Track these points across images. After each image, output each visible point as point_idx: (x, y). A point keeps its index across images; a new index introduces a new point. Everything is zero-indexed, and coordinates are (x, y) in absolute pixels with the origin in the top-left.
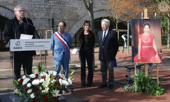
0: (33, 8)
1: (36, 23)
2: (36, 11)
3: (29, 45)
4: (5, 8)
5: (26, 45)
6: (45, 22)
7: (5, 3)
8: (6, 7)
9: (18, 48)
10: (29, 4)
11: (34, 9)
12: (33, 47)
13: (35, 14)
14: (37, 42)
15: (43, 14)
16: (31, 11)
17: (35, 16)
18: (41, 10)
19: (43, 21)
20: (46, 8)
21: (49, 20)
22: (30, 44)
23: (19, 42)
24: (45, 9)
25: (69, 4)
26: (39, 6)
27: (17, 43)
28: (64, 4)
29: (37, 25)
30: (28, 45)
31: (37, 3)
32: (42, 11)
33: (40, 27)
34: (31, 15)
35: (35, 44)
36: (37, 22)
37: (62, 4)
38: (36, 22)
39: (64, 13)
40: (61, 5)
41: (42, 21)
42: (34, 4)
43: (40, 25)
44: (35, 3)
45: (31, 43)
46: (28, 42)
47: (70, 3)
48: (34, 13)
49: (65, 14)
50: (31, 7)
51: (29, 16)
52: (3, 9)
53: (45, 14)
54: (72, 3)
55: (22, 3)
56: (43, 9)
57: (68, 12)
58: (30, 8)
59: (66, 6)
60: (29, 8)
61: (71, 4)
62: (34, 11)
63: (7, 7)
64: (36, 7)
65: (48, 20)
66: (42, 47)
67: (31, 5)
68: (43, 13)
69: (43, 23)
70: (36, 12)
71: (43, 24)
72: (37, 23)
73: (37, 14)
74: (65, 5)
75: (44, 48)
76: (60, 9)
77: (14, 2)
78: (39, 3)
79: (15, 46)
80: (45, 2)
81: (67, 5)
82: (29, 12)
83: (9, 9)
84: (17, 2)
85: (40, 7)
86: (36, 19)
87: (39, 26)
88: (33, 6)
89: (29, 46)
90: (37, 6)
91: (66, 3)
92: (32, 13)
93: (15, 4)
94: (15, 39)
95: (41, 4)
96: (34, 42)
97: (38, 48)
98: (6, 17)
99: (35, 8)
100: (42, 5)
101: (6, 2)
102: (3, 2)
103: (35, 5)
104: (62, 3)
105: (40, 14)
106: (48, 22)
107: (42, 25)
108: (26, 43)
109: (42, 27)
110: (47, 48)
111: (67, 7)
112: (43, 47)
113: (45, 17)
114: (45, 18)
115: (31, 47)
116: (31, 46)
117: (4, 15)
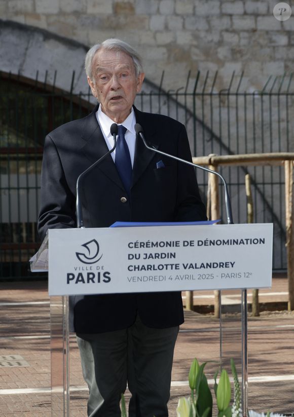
0: (216, 38)
1: (233, 119)
2: (236, 53)
3: (151, 262)
5: (134, 262)
6: (283, 115)
7: (71, 20)
8: (75, 38)
9: (91, 278)
10: (194, 14)
11: (220, 43)
12: (173, 273)
13: (230, 69)
14: (191, 243)
15: (275, 69)
16: (209, 53)
17: (227, 80)
18: (262, 47)
19: (275, 110)
20: (289, 33)
22: (157, 256)
23: (92, 246)
26: (248, 23)
27: (84, 250)
29: (242, 130)
30: (147, 262)
31: (237, 8)
32: (267, 51)
33: (259, 145)
34: (203, 74)
35: (184, 255)
36: (241, 114)
38: (233, 112)
41: (266, 105)
42: (222, 15)
43: (259, 131)
44: (228, 8)
45: (159, 250)
46: (142, 245)
48: (221, 63)
50: (209, 31)
51: (192, 81)
53: (286, 67)
55: (158, 12)
56: (271, 41)
58: (202, 34)
60: (196, 37)
62: (223, 52)
64: (234, 31)
66: (224, 270)
67: (208, 18)
68: (273, 59)
69: (275, 117)
70: (234, 60)
71: (275, 126)
72: (241, 123)
73: (237, 67)
75: (232, 276)
77: (116, 8)
78: (250, 7)
79: (76, 267)
82: (195, 58)
84: (132, 8)
85: (254, 31)
86: (232, 98)
87: (250, 136)
88: (216, 22)
89: (150, 267)
90: (239, 23)
92: (213, 67)
93: (122, 20)
94: (75, 226)
96: (177, 244)
97: (201, 277)
98: (76, 91)
99: (228, 37)
101: (77, 14)
102: (62, 13)
103: (226, 21)
105: (254, 67)
107: (267, 134)
108: (134, 251)
109: (267, 142)
110: (248, 275)
112: (229, 270)
113: (286, 81)
114: (284, 89)
115: (158, 273)
116: (161, 267)
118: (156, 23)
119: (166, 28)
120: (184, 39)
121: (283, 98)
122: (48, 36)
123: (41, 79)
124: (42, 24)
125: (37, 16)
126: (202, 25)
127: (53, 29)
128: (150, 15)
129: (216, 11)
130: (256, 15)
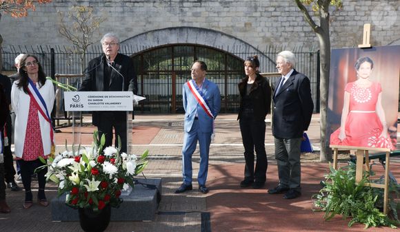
0: (279, 34)
2: (286, 39)
4: (231, 37)
6: (303, 59)
7: (230, 29)
8: (231, 35)
10: (272, 26)
11: (281, 36)
15: (300, 44)
16: (276, 39)
17: (283, 48)
18: (295, 37)
19: (300, 58)
20: (305, 32)
21: (311, 55)
24: (303, 35)
25: (354, 20)
26: (291, 29)
28: (344, 20)
31: (287, 24)
32: (297, 38)
34: (275, 46)
37: (341, 21)
39: (342, 39)
40: (338, 24)
42: (282, 26)
44: (284, 24)
47: (356, 18)
48: (281, 42)
49: (345, 41)
50: (277, 32)
51: (268, 49)
52: (227, 38)
53: (304, 43)
54: (361, 16)
55: (260, 26)
56: (299, 35)
57: (352, 38)
58: (275, 33)
59: (347, 25)
60: (273, 34)
61: (360, 20)
62: (281, 39)
63: (233, 34)
64: (286, 32)
65: (309, 55)
67: (277, 28)
68: (299, 41)
69: (300, 61)
70: (286, 41)
71: (300, 64)
74: (346, 23)
76: (335, 31)
77: (246, 24)
78: (292, 23)
80: (303, 21)
81: (350, 23)
82: (272, 41)
83: (236, 39)
84: (251, 25)
85: (293, 32)
88: (279, 29)
90: (287, 29)
91: (347, 18)
92: (278, 44)
93: (248, 29)
95: (296, 24)
99: (283, 34)
100: (298, 26)
101: (232, 26)
102: (227, 27)
103: (283, 28)
104: (340, 18)
105: (292, 44)
106: (309, 59)
111: (352, 26)
113: (304, 48)
114: (303, 51)
117: (231, 51)
118: (259, 29)
119: (263, 31)
120: (268, 35)
121: (303, 54)
122: (223, 34)
123: (221, 48)
124: (221, 30)
125: (219, 27)
126: (275, 30)
127: (224, 32)
128: (257, 27)
129: (280, 25)
130: (294, 26)
